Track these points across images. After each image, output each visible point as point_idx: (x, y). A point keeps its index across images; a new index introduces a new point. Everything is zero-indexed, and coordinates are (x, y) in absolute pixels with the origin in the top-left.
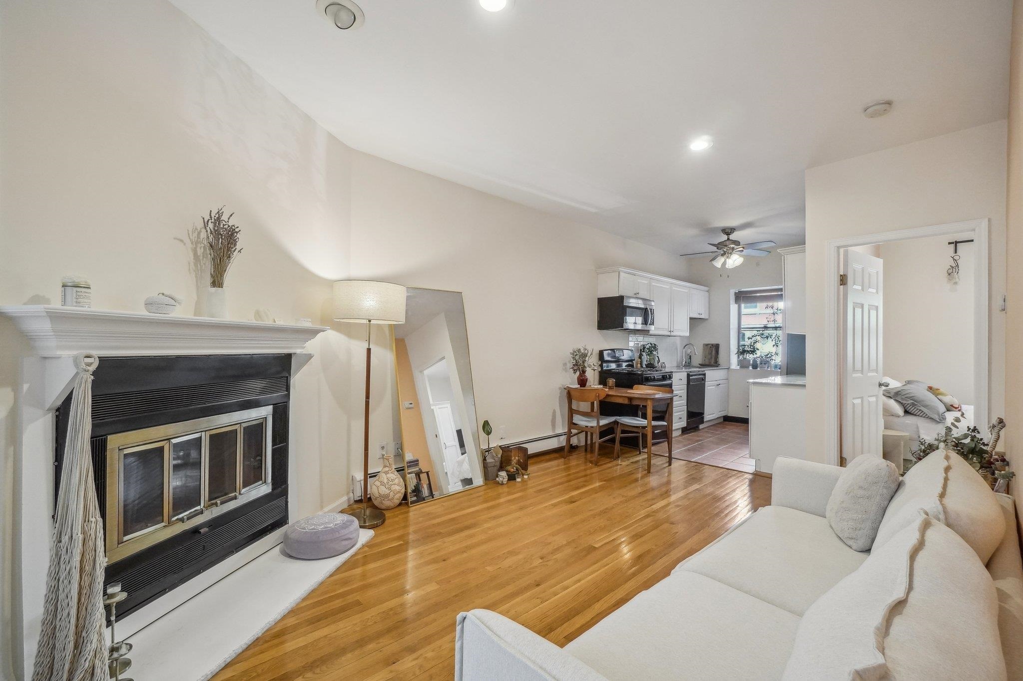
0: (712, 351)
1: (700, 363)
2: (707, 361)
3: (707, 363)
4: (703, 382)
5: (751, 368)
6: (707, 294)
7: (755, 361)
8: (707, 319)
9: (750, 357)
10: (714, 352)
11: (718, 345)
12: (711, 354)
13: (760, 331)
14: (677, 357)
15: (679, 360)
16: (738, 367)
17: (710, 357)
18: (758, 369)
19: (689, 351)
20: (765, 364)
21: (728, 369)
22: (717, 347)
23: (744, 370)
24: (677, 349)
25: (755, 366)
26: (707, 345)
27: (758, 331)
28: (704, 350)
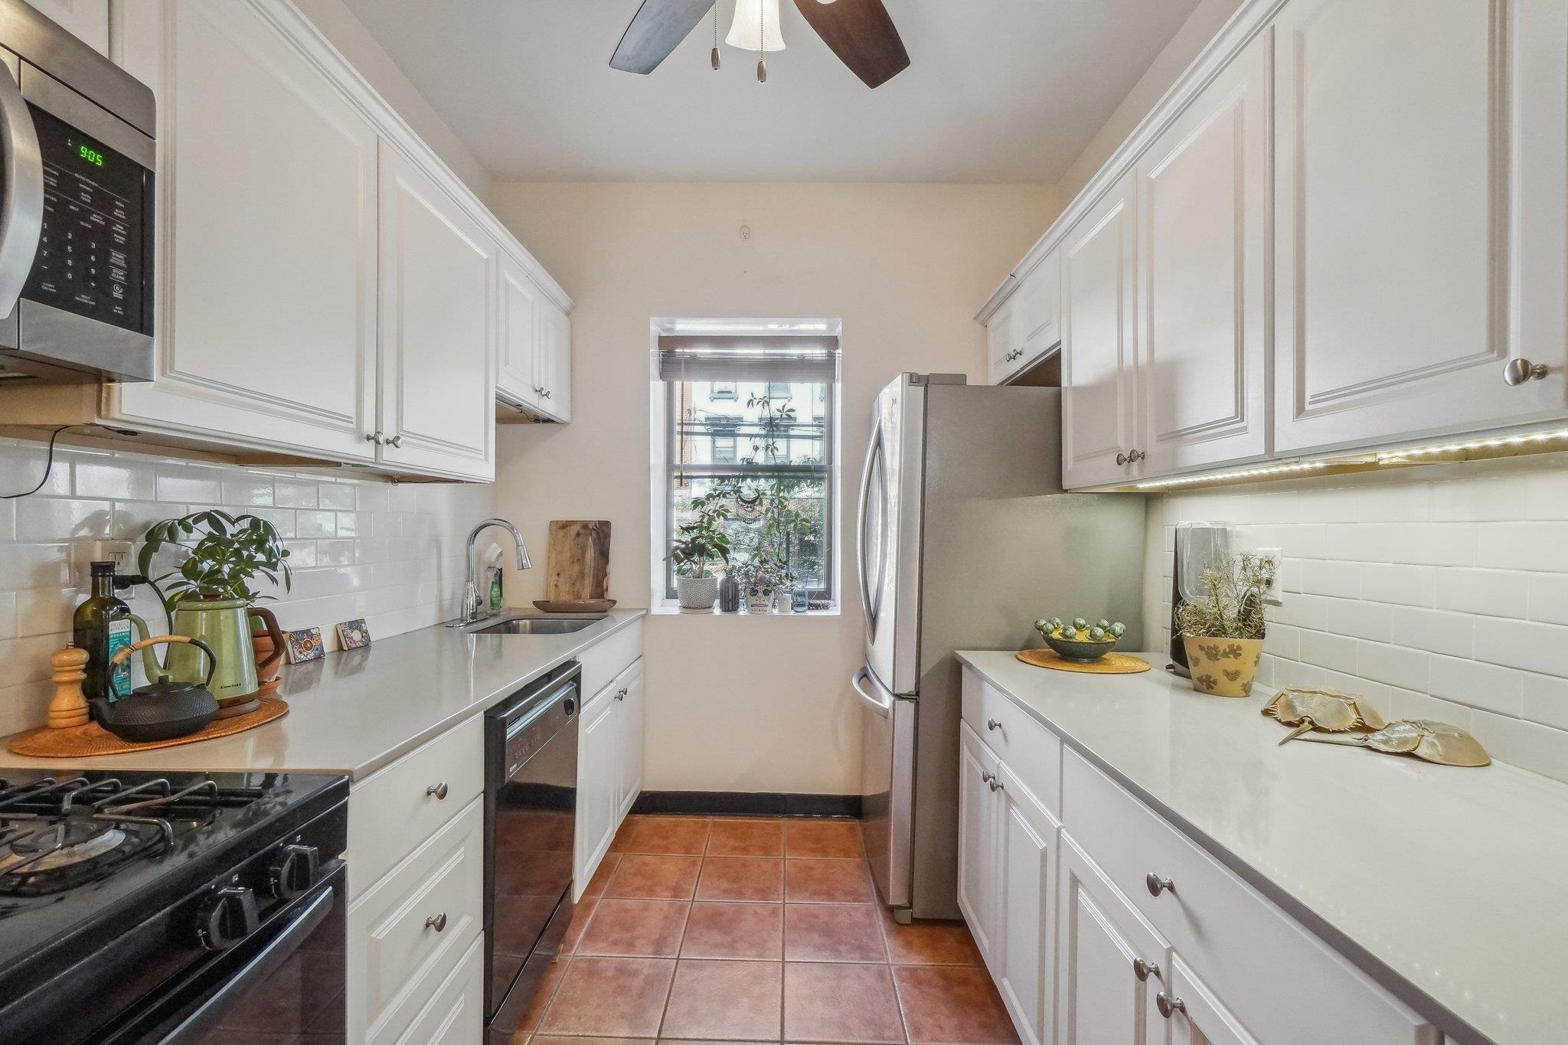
0: (584, 553)
1: (540, 598)
2: (564, 588)
3: (565, 597)
4: (571, 718)
5: (717, 611)
6: (564, 322)
7: (729, 582)
8: (563, 424)
9: (717, 571)
10: (590, 554)
11: (607, 524)
12: (579, 559)
13: (728, 477)
14: (440, 579)
15: (447, 594)
16: (674, 608)
17: (576, 568)
18: (742, 611)
19: (492, 552)
20: (766, 593)
21: (646, 616)
22: (600, 533)
23: (699, 618)
24: (436, 542)
25: (730, 603)
26: (565, 525)
27: (722, 479)
28: (553, 543)
